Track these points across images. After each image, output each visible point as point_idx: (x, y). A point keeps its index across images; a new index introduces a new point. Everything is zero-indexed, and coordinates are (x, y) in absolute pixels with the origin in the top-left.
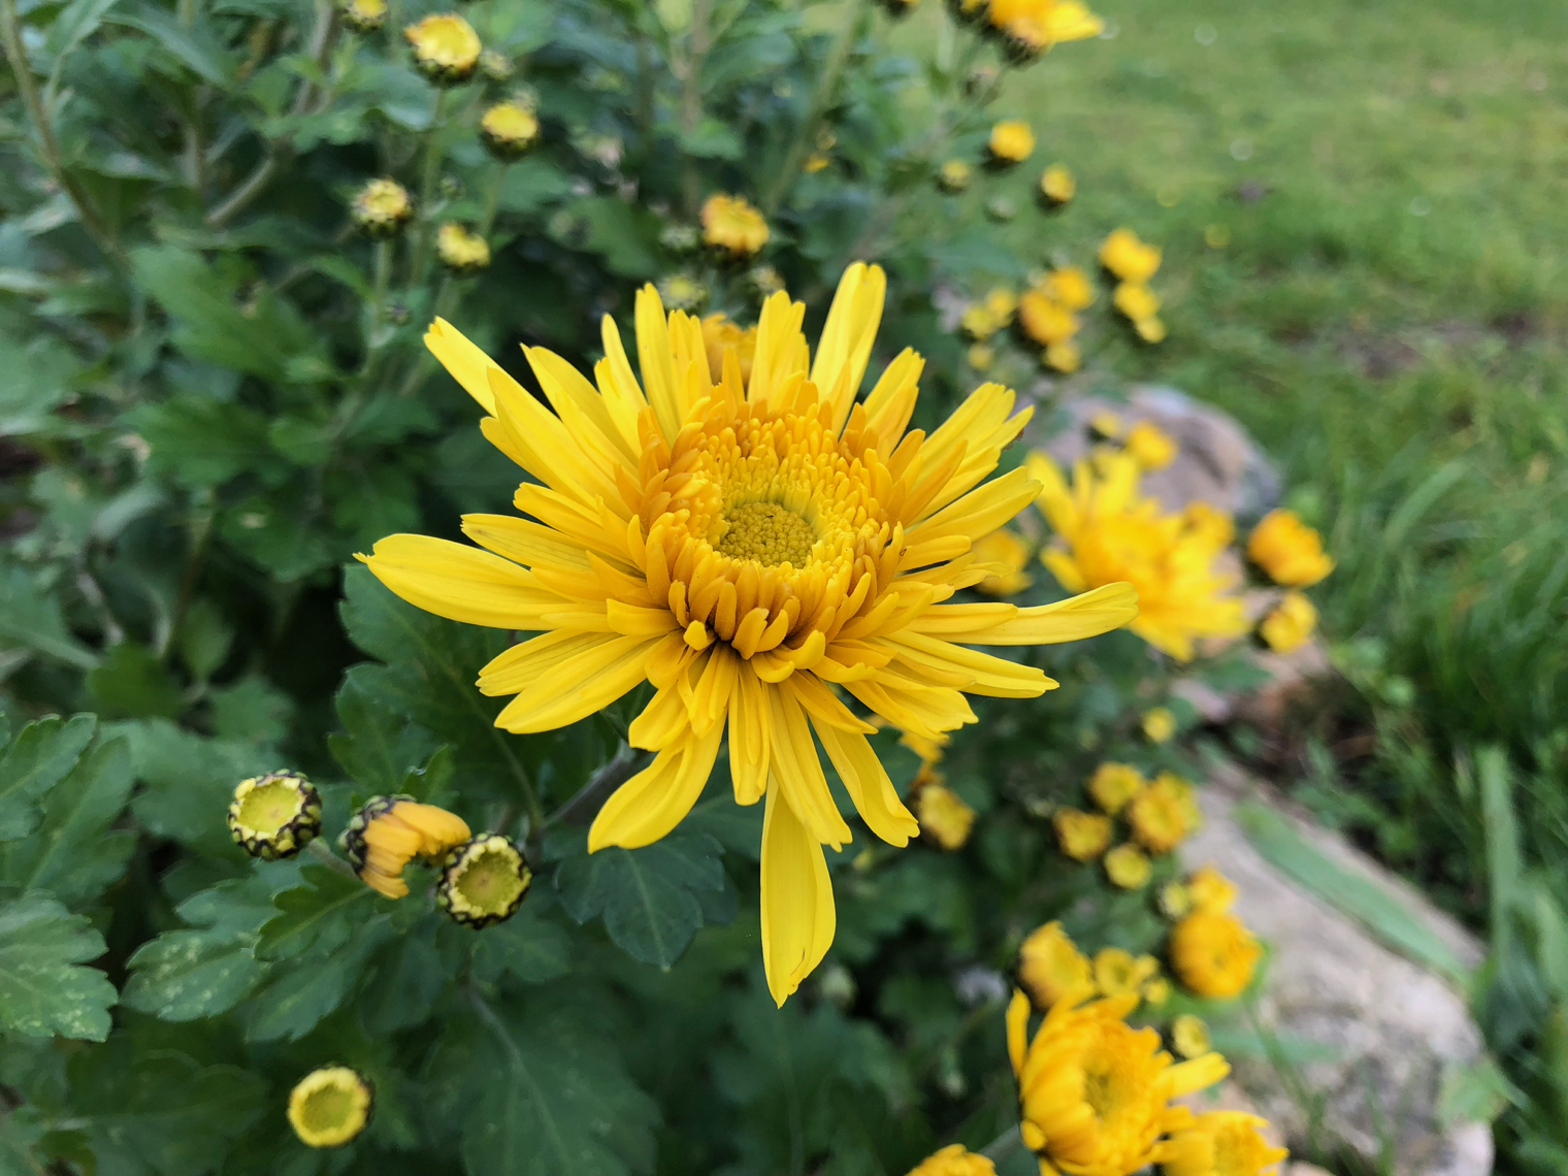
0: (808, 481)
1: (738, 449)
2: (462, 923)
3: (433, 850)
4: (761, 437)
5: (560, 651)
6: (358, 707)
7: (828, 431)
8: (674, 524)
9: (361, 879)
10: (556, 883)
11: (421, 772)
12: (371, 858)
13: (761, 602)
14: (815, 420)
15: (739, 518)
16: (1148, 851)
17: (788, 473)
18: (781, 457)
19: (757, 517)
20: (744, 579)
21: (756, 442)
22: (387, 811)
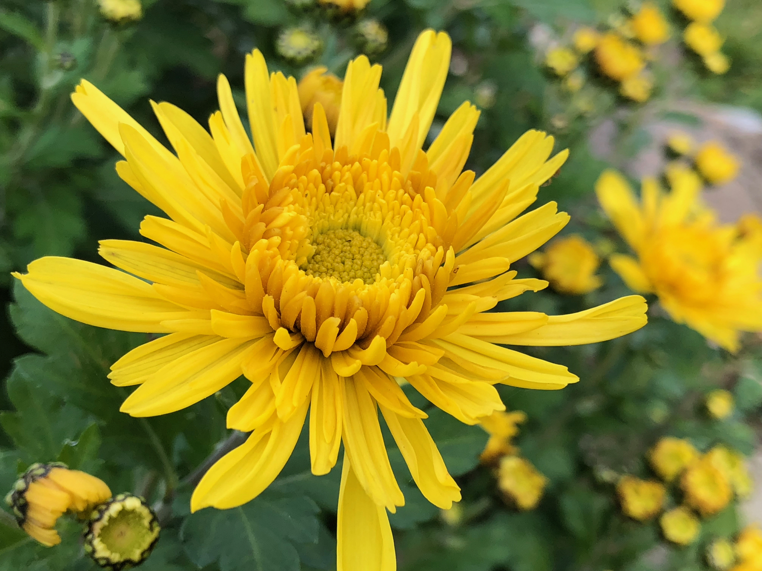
0: (380, 212)
1: (322, 187)
2: (104, 566)
3: (80, 507)
4: (342, 177)
5: (176, 350)
6: (24, 389)
7: (396, 172)
8: (268, 249)
9: (24, 530)
10: (181, 535)
11: (74, 444)
12: (31, 514)
13: (337, 312)
14: (386, 163)
15: (324, 242)
16: (697, 513)
17: (364, 205)
18: (359, 192)
19: (338, 242)
20: (322, 293)
21: (338, 181)
22: (44, 475)
